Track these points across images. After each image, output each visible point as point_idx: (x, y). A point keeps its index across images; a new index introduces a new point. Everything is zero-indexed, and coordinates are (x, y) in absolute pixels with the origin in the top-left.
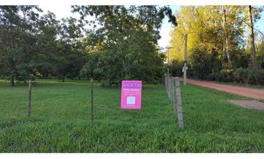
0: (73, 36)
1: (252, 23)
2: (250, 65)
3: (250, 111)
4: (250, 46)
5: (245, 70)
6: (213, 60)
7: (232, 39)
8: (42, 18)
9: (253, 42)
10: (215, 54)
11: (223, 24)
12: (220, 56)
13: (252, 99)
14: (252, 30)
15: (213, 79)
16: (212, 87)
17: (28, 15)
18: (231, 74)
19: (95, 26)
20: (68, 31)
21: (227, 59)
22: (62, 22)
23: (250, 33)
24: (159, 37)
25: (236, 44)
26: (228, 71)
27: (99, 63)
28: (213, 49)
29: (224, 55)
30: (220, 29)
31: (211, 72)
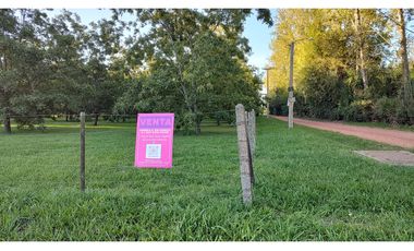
0: (109, 51)
1: (403, 20)
2: (400, 92)
3: (392, 169)
4: (400, 60)
5: (391, 101)
6: (339, 86)
7: (370, 50)
8: (55, 21)
9: (404, 54)
10: (343, 76)
11: (355, 26)
12: (350, 80)
13: (399, 148)
14: (404, 33)
15: (340, 118)
16: (335, 130)
17: (30, 16)
18: (368, 108)
19: (137, 31)
20: (100, 43)
21: (362, 83)
22: (90, 28)
23: (400, 37)
24: (248, 49)
25: (378, 59)
26: (363, 102)
27: (144, 91)
28: (340, 68)
29: (356, 78)
30: (351, 34)
31: (337, 106)
